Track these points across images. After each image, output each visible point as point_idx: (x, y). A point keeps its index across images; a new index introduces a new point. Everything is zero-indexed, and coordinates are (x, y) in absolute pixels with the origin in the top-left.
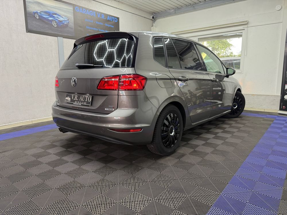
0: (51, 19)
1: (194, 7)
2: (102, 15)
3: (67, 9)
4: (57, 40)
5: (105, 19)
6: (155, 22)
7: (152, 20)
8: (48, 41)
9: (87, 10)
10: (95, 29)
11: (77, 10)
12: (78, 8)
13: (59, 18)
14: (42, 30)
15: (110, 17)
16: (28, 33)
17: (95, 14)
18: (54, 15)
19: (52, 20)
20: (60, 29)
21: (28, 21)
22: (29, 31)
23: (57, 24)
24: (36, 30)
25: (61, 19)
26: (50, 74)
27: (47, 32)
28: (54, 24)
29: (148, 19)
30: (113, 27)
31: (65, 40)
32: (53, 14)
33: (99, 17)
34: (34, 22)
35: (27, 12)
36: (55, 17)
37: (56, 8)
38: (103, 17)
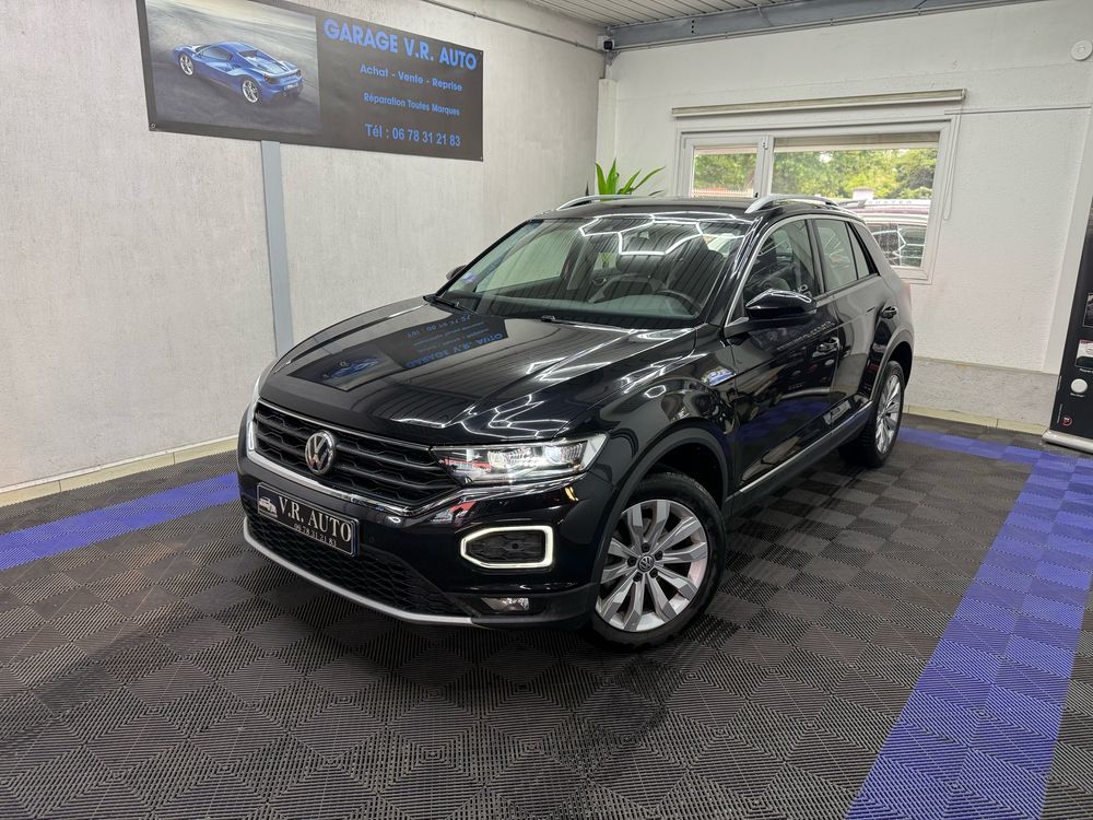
0: (236, 72)
1: (765, 15)
2: (422, 44)
3: (293, 31)
4: (258, 150)
5: (432, 59)
6: (616, 61)
7: (600, 52)
8: (226, 160)
9: (369, 31)
10: (393, 101)
11: (333, 33)
12: (335, 24)
13: (265, 69)
14: (205, 119)
15: (451, 51)
16: (158, 134)
17: (396, 44)
18: (248, 59)
19: (242, 78)
20: (268, 111)
21: (158, 87)
22: (159, 123)
23: (259, 93)
24: (183, 120)
25: (274, 71)
26: (233, 281)
27: (223, 124)
28: (249, 94)
29: (587, 48)
30: (460, 88)
31: (288, 150)
32: (245, 54)
33: (410, 54)
34: (177, 90)
35: (152, 51)
36: (254, 67)
37: (254, 31)
38: (424, 53)
